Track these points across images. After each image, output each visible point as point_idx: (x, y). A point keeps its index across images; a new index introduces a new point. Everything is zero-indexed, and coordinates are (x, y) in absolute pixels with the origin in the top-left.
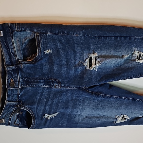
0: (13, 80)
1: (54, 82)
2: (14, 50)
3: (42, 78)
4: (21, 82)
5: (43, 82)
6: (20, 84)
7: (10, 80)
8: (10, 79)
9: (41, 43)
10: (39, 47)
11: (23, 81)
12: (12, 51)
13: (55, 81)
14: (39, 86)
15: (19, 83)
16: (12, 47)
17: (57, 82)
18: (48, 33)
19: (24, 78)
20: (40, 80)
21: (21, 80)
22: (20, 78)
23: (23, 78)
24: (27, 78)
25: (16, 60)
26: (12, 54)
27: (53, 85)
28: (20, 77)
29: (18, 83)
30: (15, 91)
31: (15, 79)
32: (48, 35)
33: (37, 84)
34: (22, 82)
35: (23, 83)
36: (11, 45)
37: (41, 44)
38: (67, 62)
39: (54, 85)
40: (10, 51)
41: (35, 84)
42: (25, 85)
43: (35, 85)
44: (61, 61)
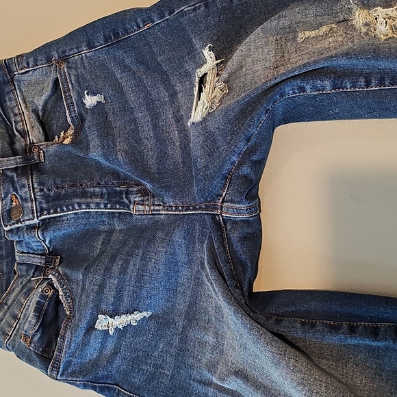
0: (16, 198)
1: (131, 191)
2: (23, 125)
3: (99, 184)
4: (40, 203)
5: (102, 196)
6: (38, 207)
7: (8, 199)
8: (9, 196)
9: (71, 82)
10: (67, 94)
11: (46, 197)
12: (19, 128)
13: (135, 189)
14: (88, 206)
15: (34, 204)
16: (18, 118)
17: (139, 191)
18: (85, 51)
19: (49, 190)
20: (93, 187)
21: (40, 196)
22: (36, 190)
23: (45, 190)
24: (57, 188)
25: (26, 145)
26: (17, 134)
27: (128, 202)
28: (35, 185)
29: (29, 204)
30: (28, 235)
31: (23, 195)
32: (86, 56)
33: (82, 200)
34: (43, 201)
35: (44, 206)
36: (16, 115)
37: (72, 84)
38: (152, 120)
39: (130, 202)
40: (14, 127)
41: (78, 200)
42: (52, 211)
43: (77, 203)
44: (135, 120)
